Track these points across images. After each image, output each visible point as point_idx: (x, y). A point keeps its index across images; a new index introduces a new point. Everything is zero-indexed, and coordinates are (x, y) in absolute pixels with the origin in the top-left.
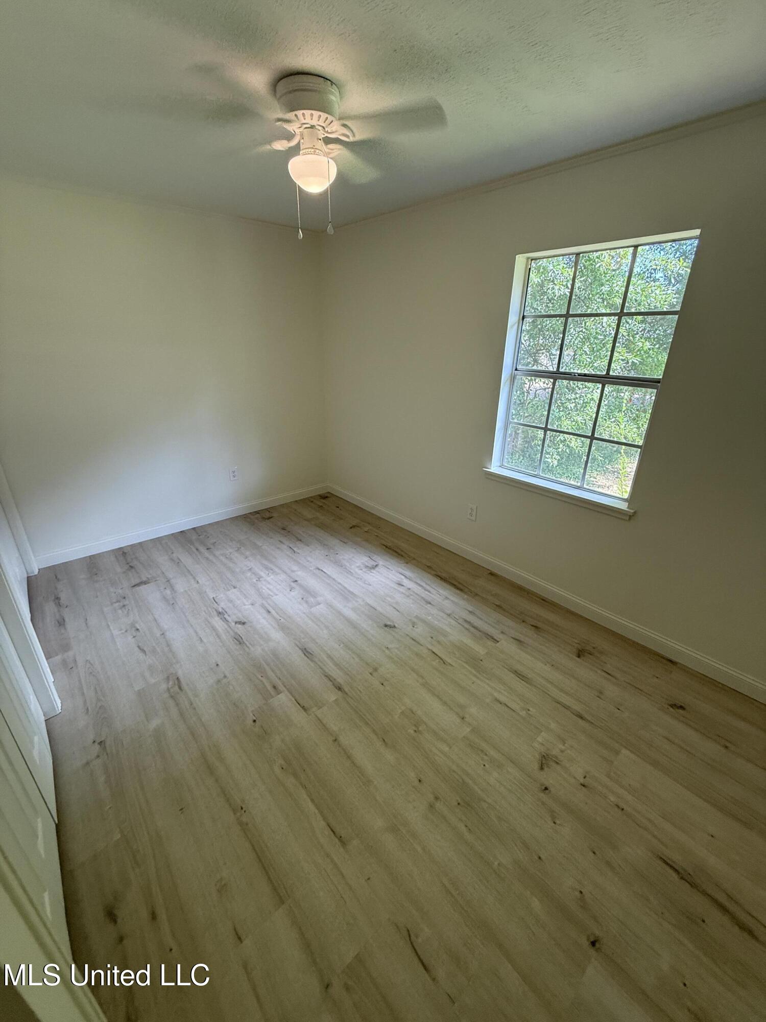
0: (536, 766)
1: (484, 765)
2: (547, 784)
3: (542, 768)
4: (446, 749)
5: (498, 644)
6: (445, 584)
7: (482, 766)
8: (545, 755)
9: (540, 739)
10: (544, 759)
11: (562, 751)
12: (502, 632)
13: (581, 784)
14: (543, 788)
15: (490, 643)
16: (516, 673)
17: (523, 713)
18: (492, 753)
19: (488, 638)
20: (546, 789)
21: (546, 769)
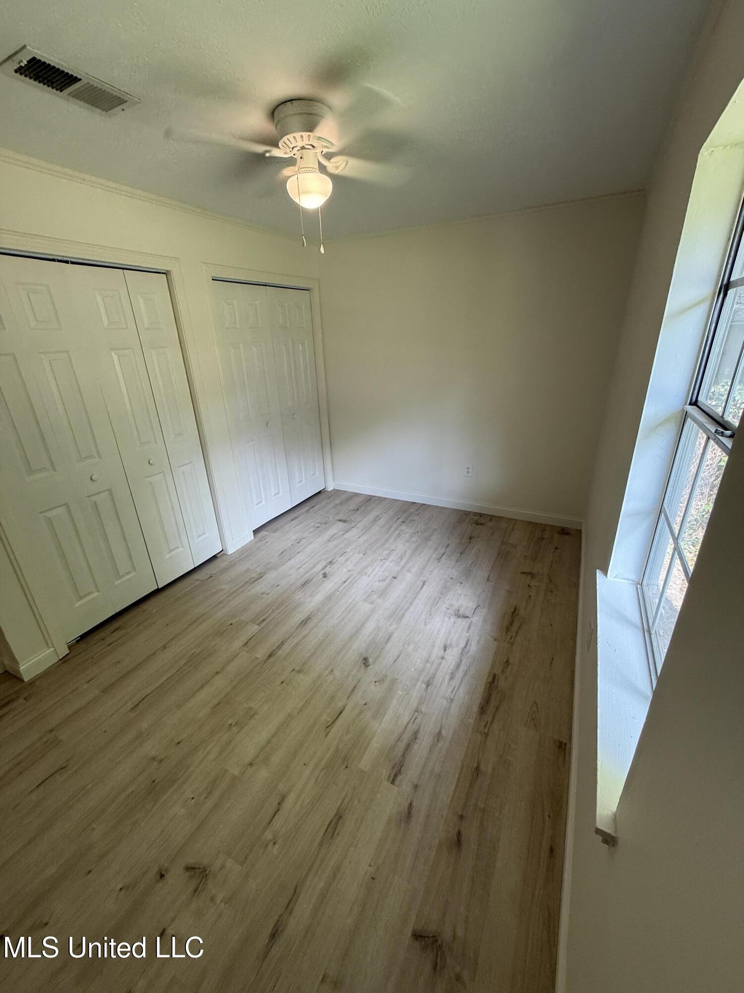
0: (191, 861)
1: (193, 798)
2: (168, 876)
3: (188, 869)
4: (211, 757)
5: (386, 784)
6: (481, 689)
7: (192, 796)
8: (207, 872)
9: (229, 863)
10: (201, 870)
11: (212, 899)
12: (416, 787)
13: (164, 930)
14: (163, 872)
15: (385, 772)
16: (339, 817)
17: (268, 835)
18: (209, 804)
19: (393, 768)
20: (162, 876)
21: (188, 874)
